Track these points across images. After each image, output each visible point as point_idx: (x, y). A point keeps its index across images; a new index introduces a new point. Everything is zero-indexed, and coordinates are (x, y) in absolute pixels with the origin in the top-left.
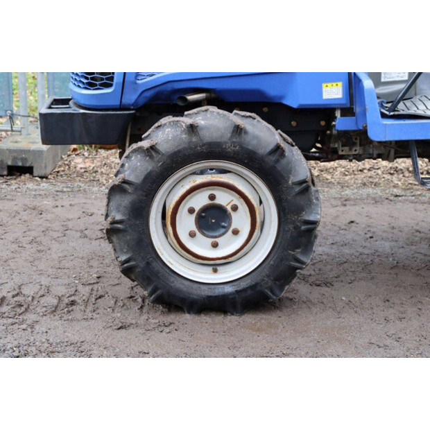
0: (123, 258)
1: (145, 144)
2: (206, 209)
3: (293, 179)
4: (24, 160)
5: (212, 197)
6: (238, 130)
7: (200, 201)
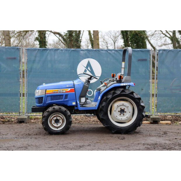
0: (44, 127)
1: (47, 111)
2: (56, 119)
3: (68, 115)
4: (23, 120)
5: (57, 118)
6: (60, 108)
7: (55, 118)
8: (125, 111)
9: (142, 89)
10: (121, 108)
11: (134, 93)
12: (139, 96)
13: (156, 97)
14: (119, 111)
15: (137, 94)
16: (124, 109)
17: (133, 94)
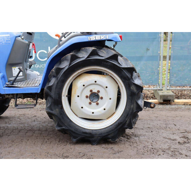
8: (100, 96)
9: (148, 50)
10: (91, 91)
11: (119, 57)
12: (130, 65)
13: (170, 60)
14: (87, 97)
15: (126, 60)
16: (99, 91)
17: (117, 60)
